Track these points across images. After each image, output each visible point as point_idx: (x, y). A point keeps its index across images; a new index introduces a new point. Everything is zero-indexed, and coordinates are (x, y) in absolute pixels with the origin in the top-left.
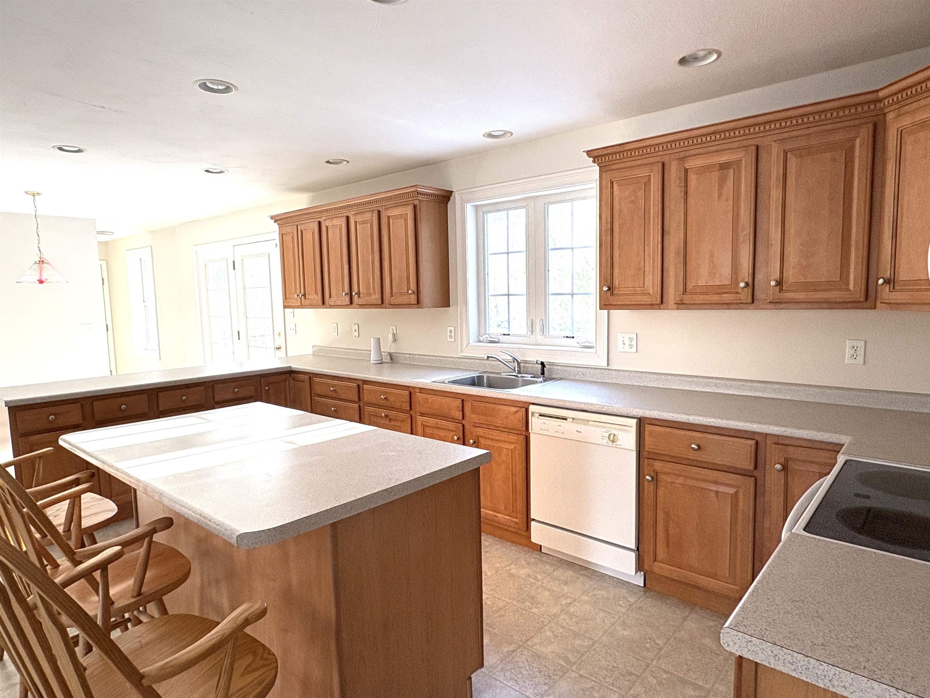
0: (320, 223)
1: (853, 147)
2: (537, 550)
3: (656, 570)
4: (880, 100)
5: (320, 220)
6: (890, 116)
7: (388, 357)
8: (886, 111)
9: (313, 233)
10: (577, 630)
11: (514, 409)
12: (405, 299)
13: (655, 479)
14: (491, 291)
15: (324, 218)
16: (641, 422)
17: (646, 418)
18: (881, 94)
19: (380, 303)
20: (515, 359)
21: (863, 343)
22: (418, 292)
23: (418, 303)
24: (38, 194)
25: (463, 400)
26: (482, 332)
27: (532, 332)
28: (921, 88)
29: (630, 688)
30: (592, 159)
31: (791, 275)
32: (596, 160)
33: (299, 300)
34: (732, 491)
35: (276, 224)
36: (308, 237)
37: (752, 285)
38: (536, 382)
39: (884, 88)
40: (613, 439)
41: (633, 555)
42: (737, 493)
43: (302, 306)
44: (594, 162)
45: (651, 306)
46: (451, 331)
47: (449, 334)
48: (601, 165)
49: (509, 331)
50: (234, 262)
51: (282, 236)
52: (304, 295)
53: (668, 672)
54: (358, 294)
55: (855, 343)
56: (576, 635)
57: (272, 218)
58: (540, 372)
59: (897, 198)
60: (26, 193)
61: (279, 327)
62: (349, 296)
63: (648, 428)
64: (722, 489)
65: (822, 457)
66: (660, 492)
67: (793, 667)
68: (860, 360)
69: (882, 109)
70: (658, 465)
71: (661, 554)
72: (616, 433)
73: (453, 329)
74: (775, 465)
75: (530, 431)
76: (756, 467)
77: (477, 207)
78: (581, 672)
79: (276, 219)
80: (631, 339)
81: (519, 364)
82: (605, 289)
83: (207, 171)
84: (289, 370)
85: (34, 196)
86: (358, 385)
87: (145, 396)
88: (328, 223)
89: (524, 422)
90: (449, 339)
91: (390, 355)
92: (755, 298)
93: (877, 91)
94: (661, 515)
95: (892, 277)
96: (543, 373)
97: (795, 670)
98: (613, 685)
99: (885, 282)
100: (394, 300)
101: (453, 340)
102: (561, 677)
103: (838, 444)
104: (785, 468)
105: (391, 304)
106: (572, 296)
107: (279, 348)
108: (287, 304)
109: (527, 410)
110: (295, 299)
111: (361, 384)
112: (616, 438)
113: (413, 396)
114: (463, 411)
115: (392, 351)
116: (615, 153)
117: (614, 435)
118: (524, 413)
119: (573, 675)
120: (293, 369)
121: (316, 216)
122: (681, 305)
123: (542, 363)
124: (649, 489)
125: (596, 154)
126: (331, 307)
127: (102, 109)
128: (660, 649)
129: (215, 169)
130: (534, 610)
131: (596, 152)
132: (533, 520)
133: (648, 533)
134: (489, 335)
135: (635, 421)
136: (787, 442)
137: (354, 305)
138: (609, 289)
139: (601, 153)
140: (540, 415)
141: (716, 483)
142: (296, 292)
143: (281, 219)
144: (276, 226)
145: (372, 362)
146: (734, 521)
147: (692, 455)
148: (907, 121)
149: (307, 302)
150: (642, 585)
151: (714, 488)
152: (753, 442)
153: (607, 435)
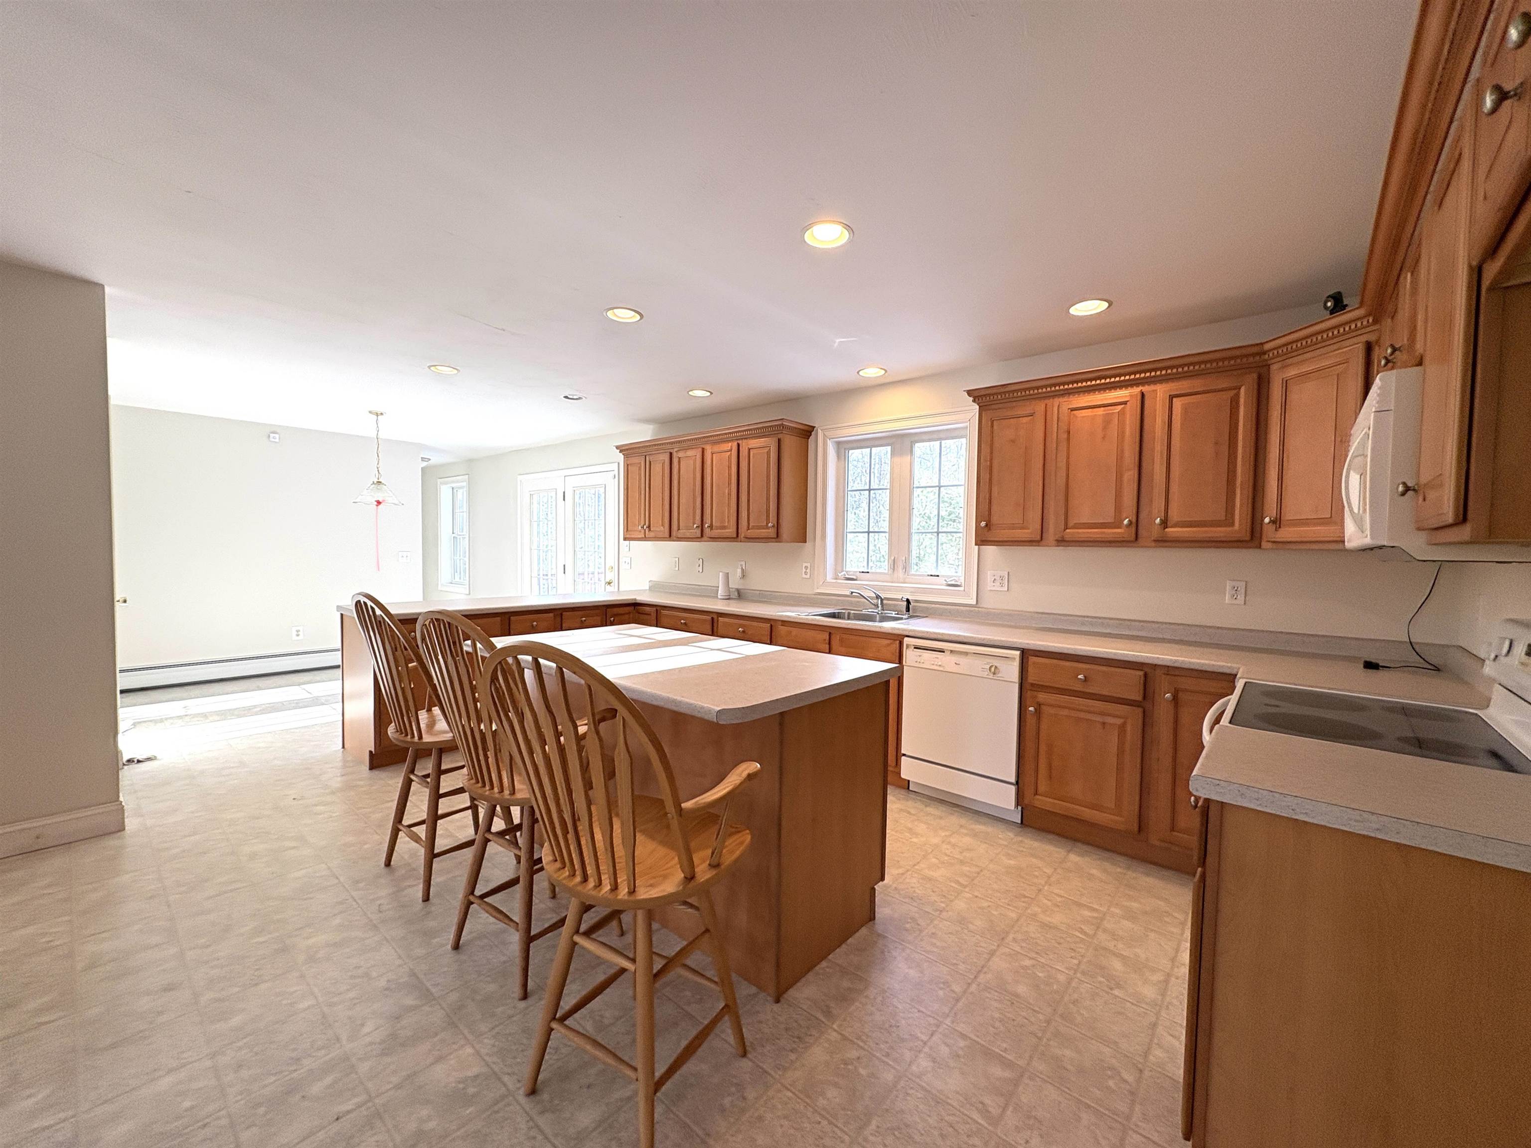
0: (671, 454)
1: (1237, 396)
2: (904, 788)
3: (1037, 804)
4: (1264, 353)
5: (671, 451)
6: (1274, 367)
7: (736, 593)
8: (1269, 362)
9: (663, 464)
10: (962, 858)
11: (888, 642)
12: (763, 532)
13: (1038, 712)
14: (850, 527)
15: (675, 450)
16: (1026, 654)
17: (1028, 650)
18: (1267, 347)
19: (735, 536)
20: (878, 597)
21: (1244, 583)
22: (778, 526)
23: (778, 537)
24: (382, 414)
25: (830, 633)
26: (839, 569)
27: (894, 570)
28: (1307, 342)
29: (1027, 908)
30: (971, 399)
31: (1175, 515)
32: (977, 400)
33: (643, 531)
34: (1119, 721)
35: (621, 454)
36: (657, 469)
37: (1136, 524)
38: (902, 619)
39: (1270, 341)
40: (995, 670)
41: (1013, 789)
42: (1124, 724)
43: (645, 539)
44: (974, 401)
45: (1031, 542)
46: (806, 567)
47: (804, 570)
48: (981, 405)
49: (868, 568)
50: (564, 493)
51: (627, 467)
52: (649, 527)
53: (1061, 897)
54: (711, 527)
55: (1236, 584)
56: (962, 862)
57: (617, 447)
58: (904, 609)
59: (1283, 443)
60: (370, 412)
61: (611, 560)
62: (700, 529)
63: (1032, 659)
64: (1110, 720)
65: (1213, 686)
66: (1044, 726)
67: (1258, 803)
68: (1241, 598)
69: (1266, 360)
70: (1042, 697)
71: (1042, 788)
72: (998, 665)
73: (808, 565)
74: (1165, 695)
75: (904, 663)
76: (1144, 697)
77: (839, 444)
78: (976, 894)
79: (621, 449)
80: (1002, 578)
81: (882, 600)
82: (983, 524)
83: (566, 397)
84: (634, 602)
85: (377, 416)
86: (713, 619)
87: (499, 619)
88: (681, 454)
89: (898, 654)
90: (804, 576)
91: (738, 591)
92: (1139, 536)
93: (1262, 344)
94: (1043, 748)
95: (1278, 516)
96: (908, 609)
97: (1260, 805)
98: (1008, 905)
99: (1271, 521)
100: (752, 533)
101: (808, 576)
102: (956, 897)
103: (1230, 674)
104: (1175, 698)
105: (747, 538)
106: (938, 535)
107: (609, 583)
108: (628, 536)
109: (901, 643)
110: (639, 531)
111: (715, 617)
112: (997, 671)
113: (774, 629)
114: (830, 644)
115: (740, 587)
116: (996, 394)
117: (996, 667)
118: (898, 645)
119: (968, 895)
120: (638, 602)
121: (669, 446)
122: (1062, 542)
123: (908, 601)
124: (1031, 721)
125: (976, 394)
126: (679, 539)
127: (502, 332)
128: (1049, 877)
129: (573, 395)
130: (914, 840)
131: (977, 392)
132: (904, 755)
133: (1029, 767)
134: (847, 572)
135: (1018, 653)
136: (1177, 673)
137: (705, 538)
138: (987, 525)
139: (983, 393)
140: (915, 648)
141: (1102, 714)
142: (639, 522)
143: (627, 449)
144: (621, 456)
145: (719, 597)
146: (1121, 752)
147: (1078, 687)
148: (1292, 372)
149: (652, 534)
150: (1019, 822)
151: (1099, 719)
152: (1141, 673)
153: (988, 667)
